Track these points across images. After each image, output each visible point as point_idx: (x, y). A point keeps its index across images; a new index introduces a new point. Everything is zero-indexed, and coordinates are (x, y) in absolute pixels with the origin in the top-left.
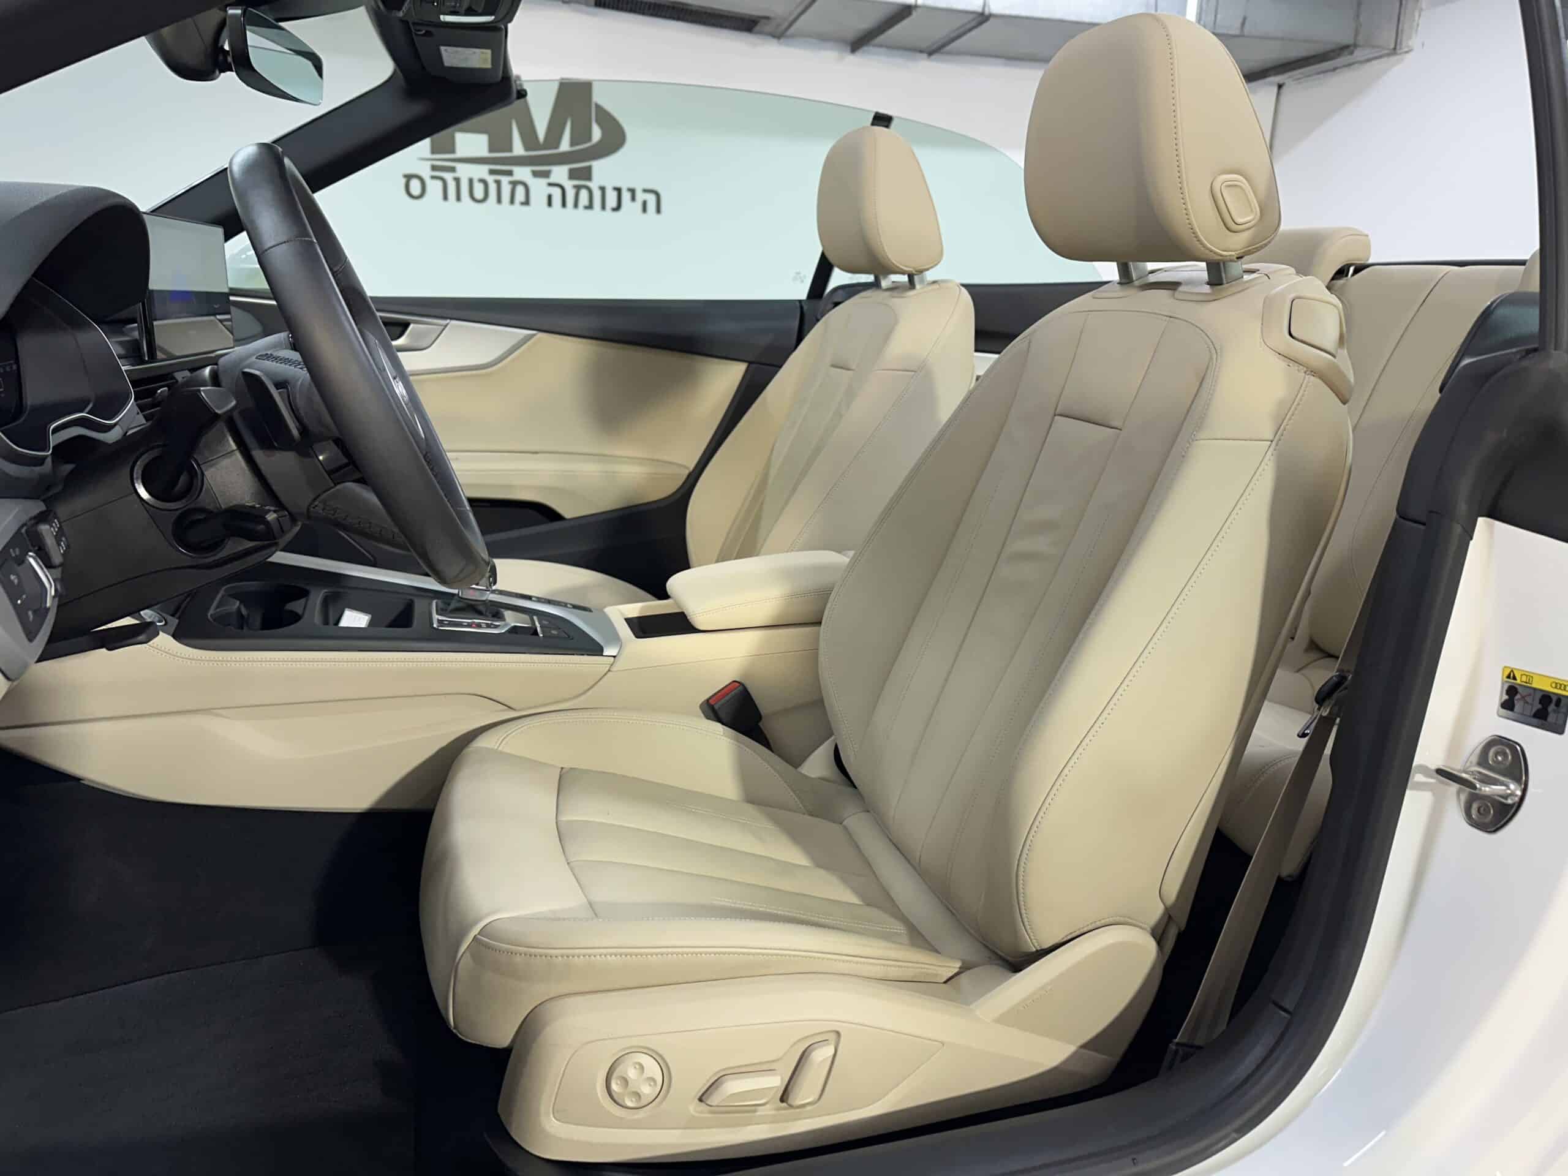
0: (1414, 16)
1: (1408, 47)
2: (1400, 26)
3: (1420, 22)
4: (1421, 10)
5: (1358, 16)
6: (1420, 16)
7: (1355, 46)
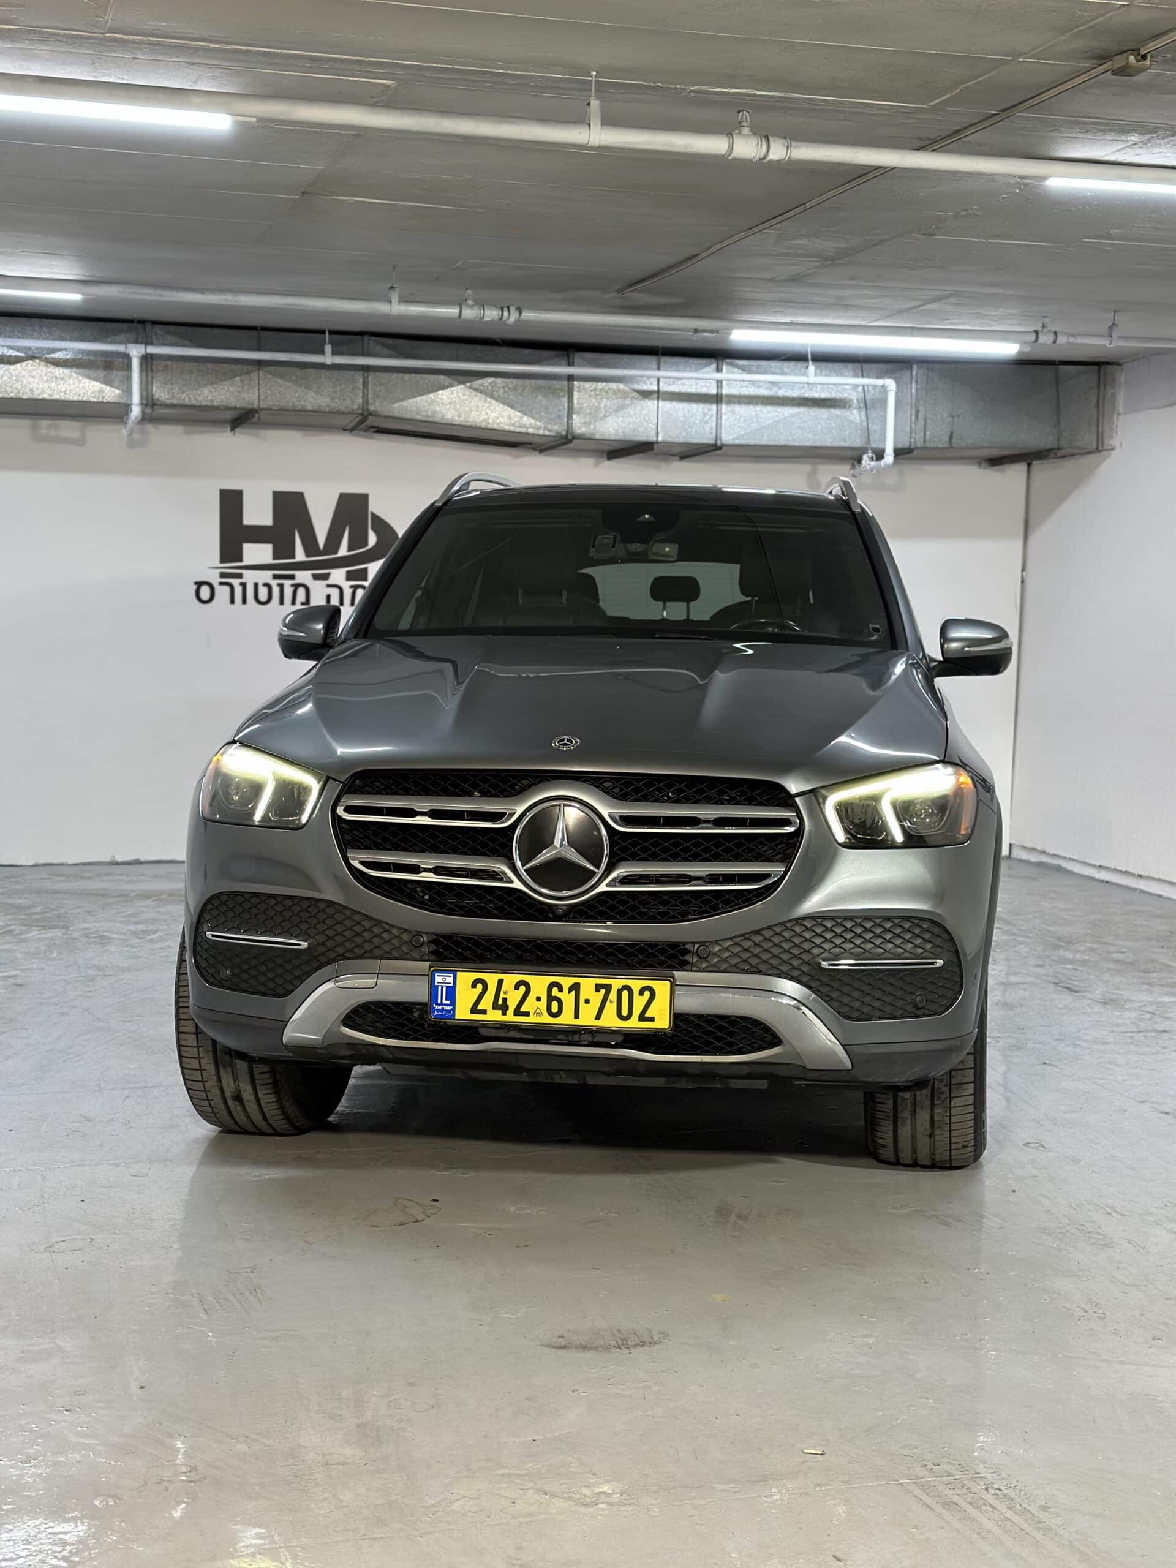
0: (1112, 418)
1: (1111, 446)
2: (1100, 429)
3: (1120, 423)
4: (1119, 414)
5: (1058, 423)
6: (1117, 420)
7: (1059, 449)
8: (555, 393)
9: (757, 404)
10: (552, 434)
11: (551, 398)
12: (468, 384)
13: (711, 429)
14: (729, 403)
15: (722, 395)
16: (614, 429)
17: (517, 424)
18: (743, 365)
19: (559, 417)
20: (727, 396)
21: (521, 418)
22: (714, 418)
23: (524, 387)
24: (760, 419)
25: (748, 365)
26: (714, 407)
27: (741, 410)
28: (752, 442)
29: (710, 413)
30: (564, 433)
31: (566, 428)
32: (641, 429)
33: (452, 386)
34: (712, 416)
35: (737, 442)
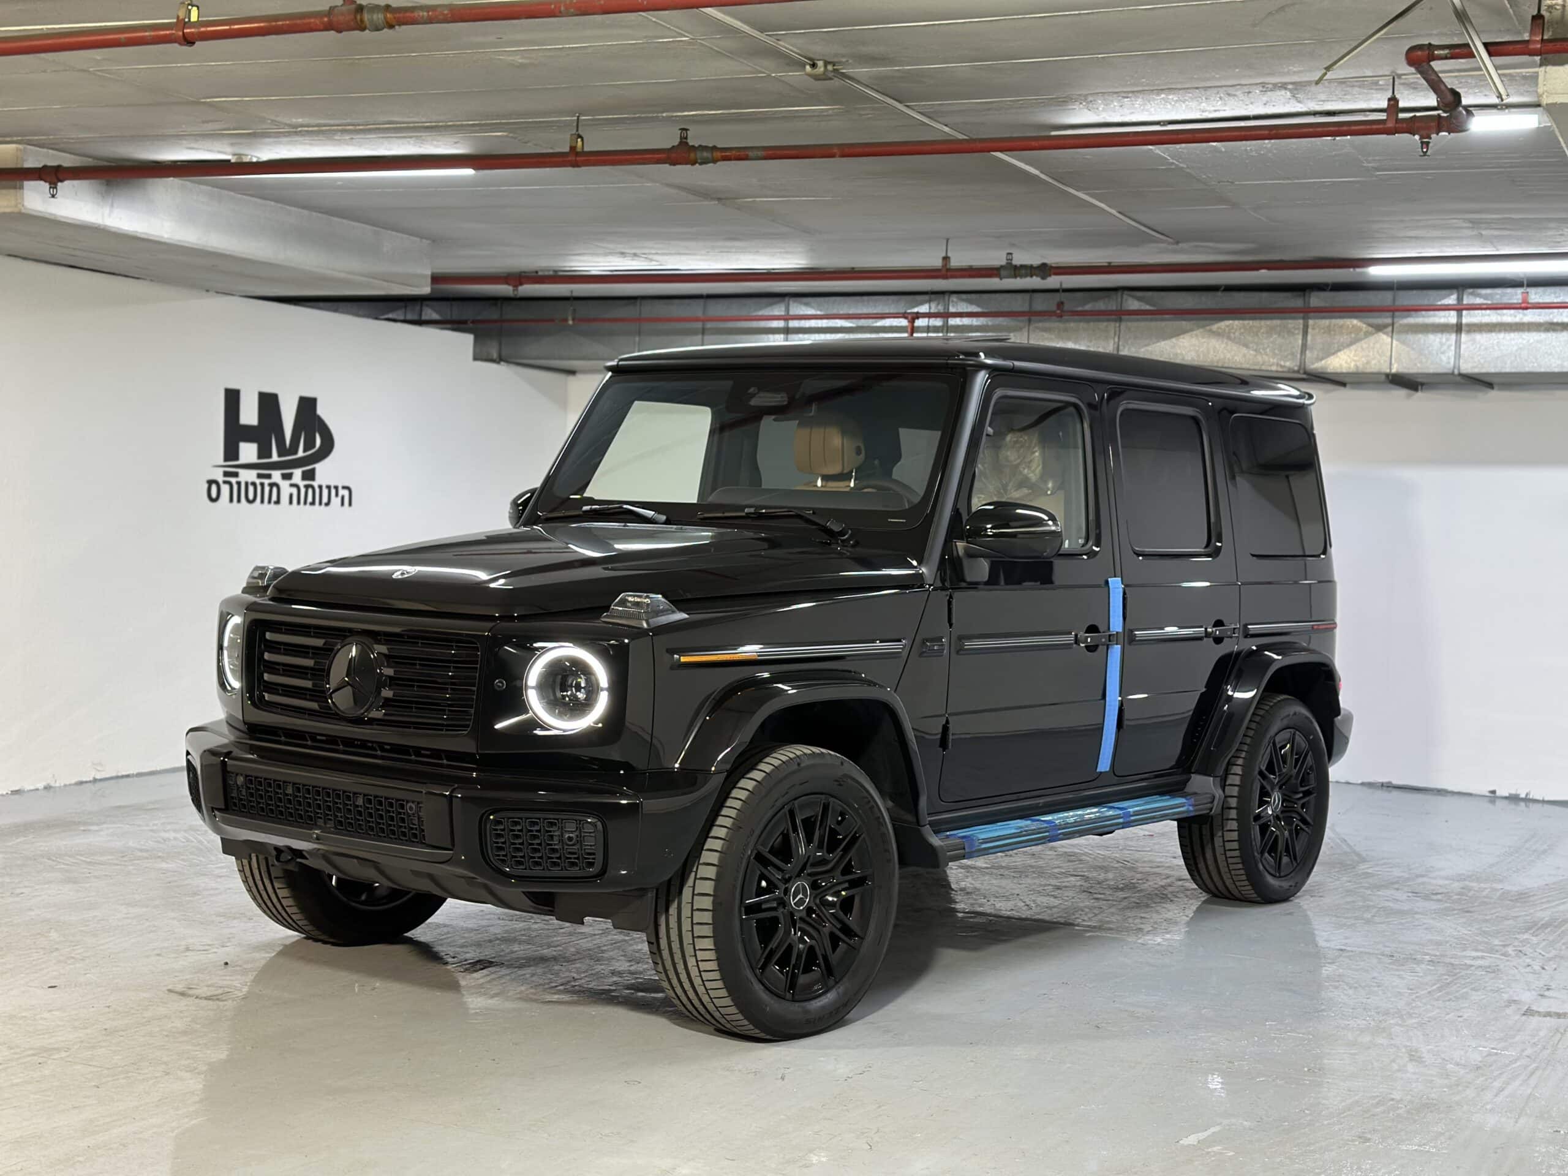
8: (1290, 333)
9: (1500, 331)
10: (1285, 370)
11: (1286, 336)
12: (1208, 328)
13: (1449, 358)
14: (1469, 332)
15: (1461, 324)
16: (1346, 362)
17: (1251, 362)
18: (1486, 294)
19: (1293, 354)
20: (1468, 325)
21: (1255, 356)
22: (1453, 348)
23: (1261, 327)
24: (1502, 347)
25: (1490, 294)
26: (1453, 336)
27: (1481, 338)
28: (1493, 370)
29: (1448, 343)
30: (1296, 368)
31: (1298, 364)
32: (1373, 362)
33: (1192, 330)
34: (1451, 345)
35: (1476, 371)
